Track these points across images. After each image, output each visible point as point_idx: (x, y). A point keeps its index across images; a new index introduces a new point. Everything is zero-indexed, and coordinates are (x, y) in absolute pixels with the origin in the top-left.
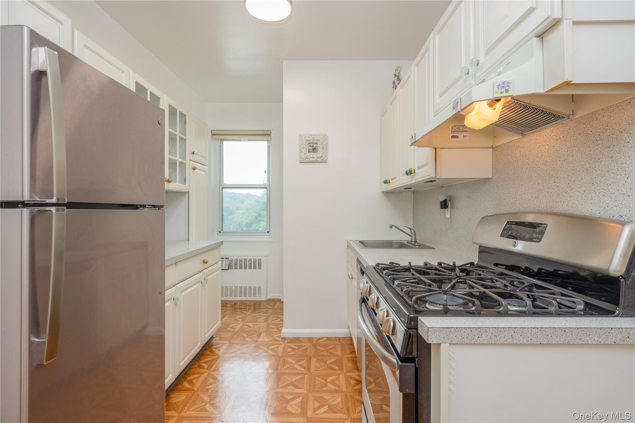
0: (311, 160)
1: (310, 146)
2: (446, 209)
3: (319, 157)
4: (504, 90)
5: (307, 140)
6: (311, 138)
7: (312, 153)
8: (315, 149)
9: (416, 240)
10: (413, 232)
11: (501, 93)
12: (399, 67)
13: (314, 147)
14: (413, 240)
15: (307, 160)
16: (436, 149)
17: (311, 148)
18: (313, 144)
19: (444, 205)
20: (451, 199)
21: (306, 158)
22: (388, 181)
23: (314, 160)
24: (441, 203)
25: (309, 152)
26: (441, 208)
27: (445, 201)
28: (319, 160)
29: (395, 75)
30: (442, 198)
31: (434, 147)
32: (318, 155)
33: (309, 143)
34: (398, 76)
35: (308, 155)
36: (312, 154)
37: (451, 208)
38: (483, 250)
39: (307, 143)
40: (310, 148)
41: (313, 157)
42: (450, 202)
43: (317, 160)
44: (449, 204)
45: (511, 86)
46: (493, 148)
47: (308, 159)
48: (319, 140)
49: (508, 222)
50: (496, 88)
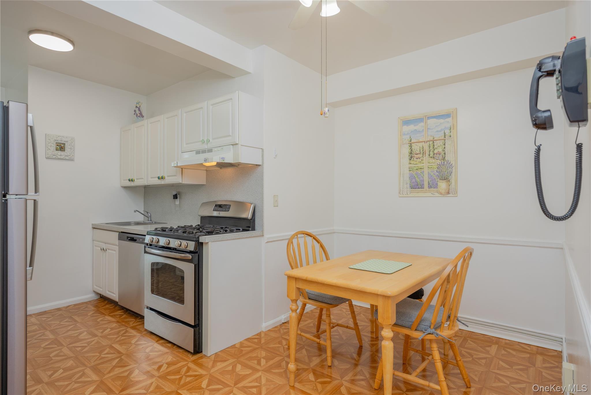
0: (59, 157)
1: (57, 145)
2: (176, 199)
3: (66, 156)
4: (223, 160)
5: (55, 140)
6: (59, 139)
7: (59, 151)
8: (62, 148)
9: (151, 219)
10: (149, 214)
11: (222, 161)
12: (140, 102)
13: (62, 146)
14: (149, 220)
15: (54, 157)
16: (182, 169)
17: (59, 147)
18: (61, 144)
19: (175, 197)
20: (179, 193)
21: (54, 155)
22: (133, 180)
23: (62, 157)
24: (174, 196)
25: (56, 150)
26: (174, 198)
27: (176, 195)
28: (67, 158)
29: (136, 106)
30: (174, 193)
31: (181, 168)
32: (67, 154)
33: (56, 143)
34: (139, 108)
35: (56, 153)
36: (60, 153)
37: (180, 198)
38: (203, 218)
39: (55, 143)
40: (57, 147)
41: (61, 155)
42: (179, 196)
43: (65, 157)
44: (178, 196)
45: (225, 159)
46: (206, 170)
47: (56, 157)
48: (67, 142)
49: (216, 205)
50: (220, 159)
